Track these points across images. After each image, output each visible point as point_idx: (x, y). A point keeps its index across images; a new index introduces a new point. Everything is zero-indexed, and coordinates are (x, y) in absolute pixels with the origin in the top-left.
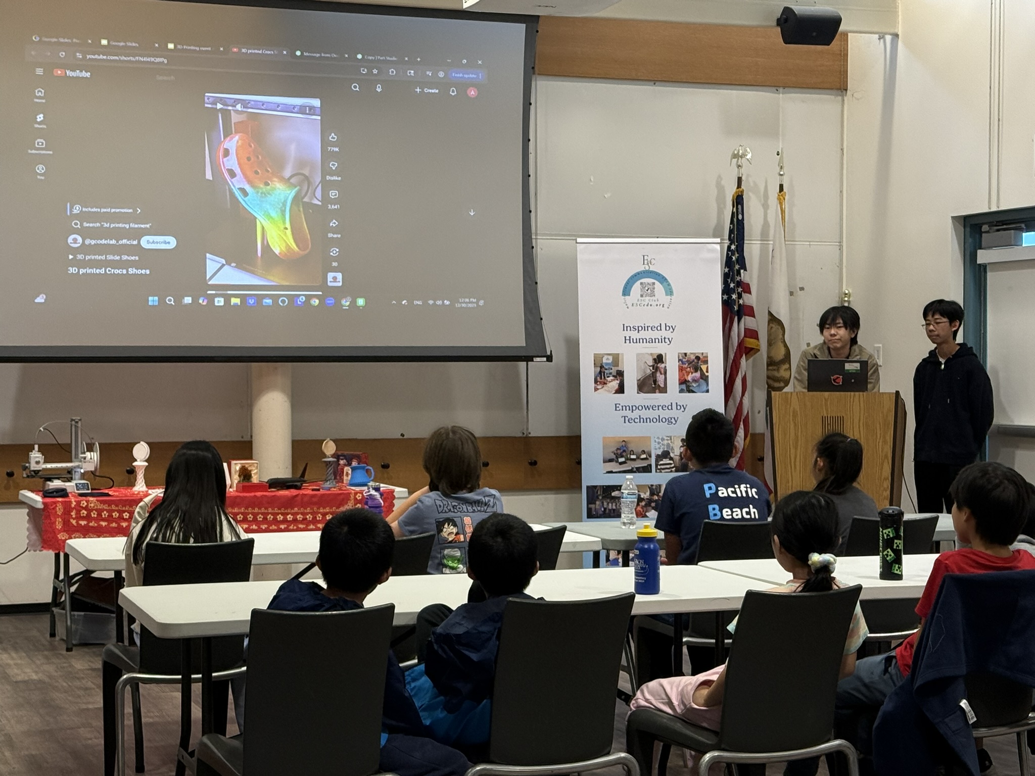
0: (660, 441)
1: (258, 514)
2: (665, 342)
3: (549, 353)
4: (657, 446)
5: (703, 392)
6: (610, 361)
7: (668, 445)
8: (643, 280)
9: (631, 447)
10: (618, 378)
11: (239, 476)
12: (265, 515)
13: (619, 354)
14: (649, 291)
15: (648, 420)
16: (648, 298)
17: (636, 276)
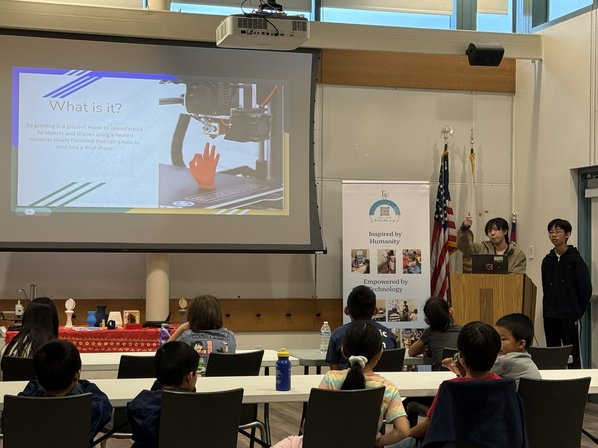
0: (391, 302)
1: (135, 342)
2: (395, 243)
3: (325, 249)
4: (389, 305)
5: (418, 273)
6: (361, 254)
7: (396, 305)
8: (381, 206)
10: (366, 264)
11: (128, 320)
12: (139, 343)
13: (366, 250)
14: (386, 212)
15: (384, 290)
16: (385, 216)
17: (377, 203)
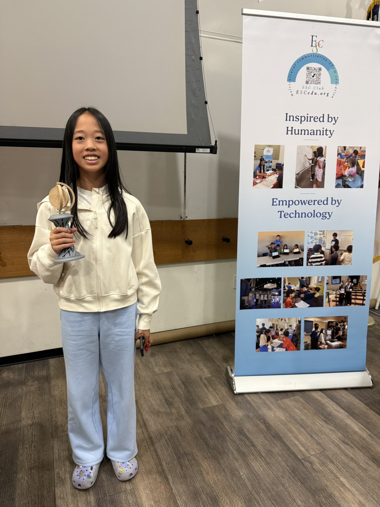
0: (313, 235)
2: (326, 135)
3: (213, 144)
4: (310, 240)
5: (357, 187)
6: (271, 154)
7: (321, 240)
8: (309, 65)
9: (285, 241)
10: (278, 171)
13: (280, 145)
14: (315, 77)
15: (304, 215)
16: (313, 85)
17: (303, 59)
